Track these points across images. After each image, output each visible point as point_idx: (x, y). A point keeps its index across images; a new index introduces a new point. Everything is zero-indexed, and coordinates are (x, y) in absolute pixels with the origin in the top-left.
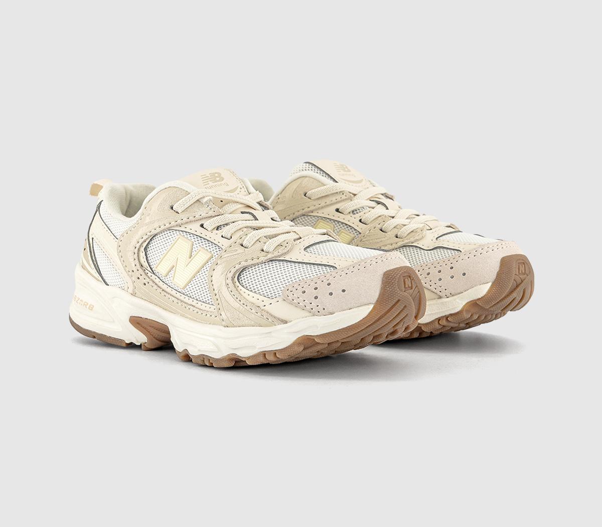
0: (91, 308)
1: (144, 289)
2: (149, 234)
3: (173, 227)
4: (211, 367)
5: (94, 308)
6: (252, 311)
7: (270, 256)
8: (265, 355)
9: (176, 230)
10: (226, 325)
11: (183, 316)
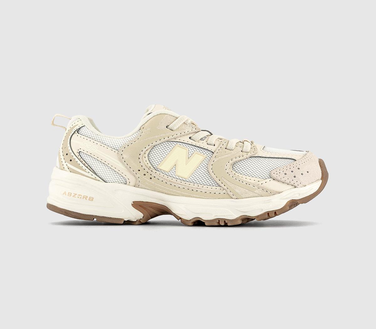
0: (91, 199)
1: (151, 182)
2: (151, 145)
3: (172, 139)
4: (226, 225)
5: (94, 199)
6: (255, 188)
7: (249, 155)
8: (268, 214)
9: (172, 142)
10: (236, 197)
11: (190, 197)
